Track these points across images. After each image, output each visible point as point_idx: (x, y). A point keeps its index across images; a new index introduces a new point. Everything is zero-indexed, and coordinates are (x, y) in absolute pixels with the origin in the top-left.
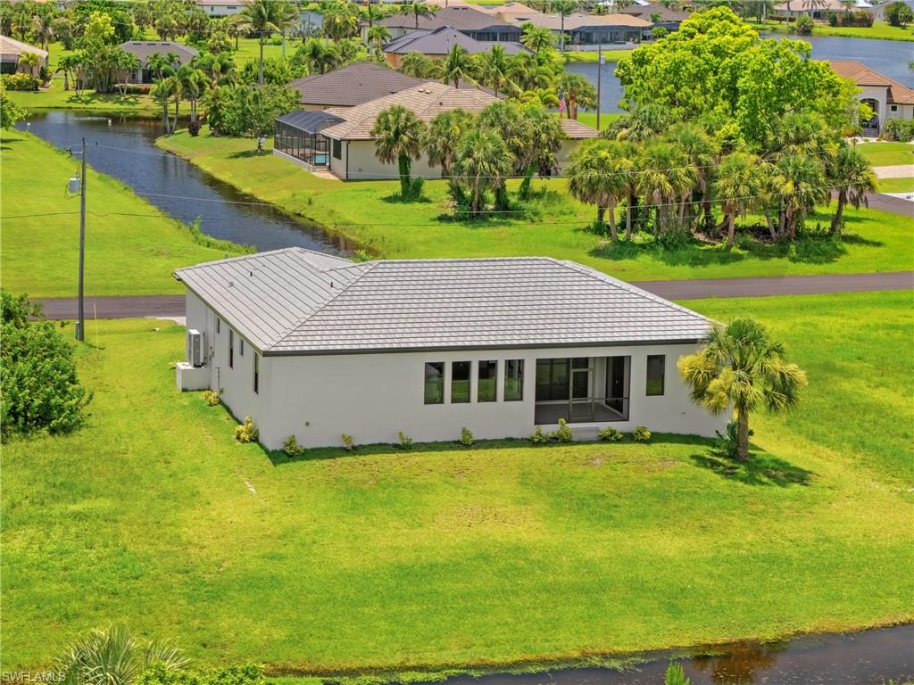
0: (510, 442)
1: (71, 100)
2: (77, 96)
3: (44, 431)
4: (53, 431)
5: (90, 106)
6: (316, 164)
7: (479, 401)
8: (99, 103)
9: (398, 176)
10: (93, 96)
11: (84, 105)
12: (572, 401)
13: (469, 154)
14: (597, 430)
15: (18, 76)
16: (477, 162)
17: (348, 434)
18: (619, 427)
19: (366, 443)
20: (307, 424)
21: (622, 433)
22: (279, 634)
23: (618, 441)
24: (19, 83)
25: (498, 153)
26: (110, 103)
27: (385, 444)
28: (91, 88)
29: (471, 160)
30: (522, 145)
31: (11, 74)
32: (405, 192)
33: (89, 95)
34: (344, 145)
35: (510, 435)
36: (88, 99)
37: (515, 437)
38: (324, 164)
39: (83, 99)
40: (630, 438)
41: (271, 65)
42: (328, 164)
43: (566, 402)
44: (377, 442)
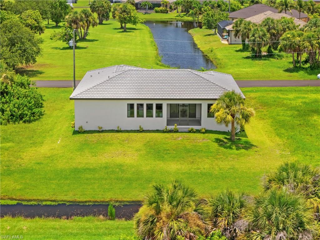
0: (158, 131)
1: (177, 16)
2: (179, 15)
3: (21, 122)
4: (25, 122)
5: (183, 18)
6: (223, 39)
7: (147, 117)
8: (186, 17)
9: (241, 43)
10: (184, 15)
11: (181, 18)
12: (180, 118)
13: (253, 35)
14: (189, 128)
15: (161, 8)
16: (255, 38)
17: (100, 126)
18: (195, 127)
19: (107, 129)
20: (87, 122)
21: (196, 130)
22: (18, 187)
23: (194, 132)
24: (161, 11)
25: (264, 35)
26: (190, 17)
27: (114, 130)
28: (185, 12)
29: (254, 38)
30: (275, 33)
31: (158, 7)
32: (244, 48)
33: (183, 15)
34: (230, 31)
35: (158, 129)
36: (183, 16)
37: (160, 129)
38: (226, 39)
39: (181, 16)
40: (198, 131)
41: (234, 5)
42: (227, 38)
43: (178, 119)
44: (111, 129)
